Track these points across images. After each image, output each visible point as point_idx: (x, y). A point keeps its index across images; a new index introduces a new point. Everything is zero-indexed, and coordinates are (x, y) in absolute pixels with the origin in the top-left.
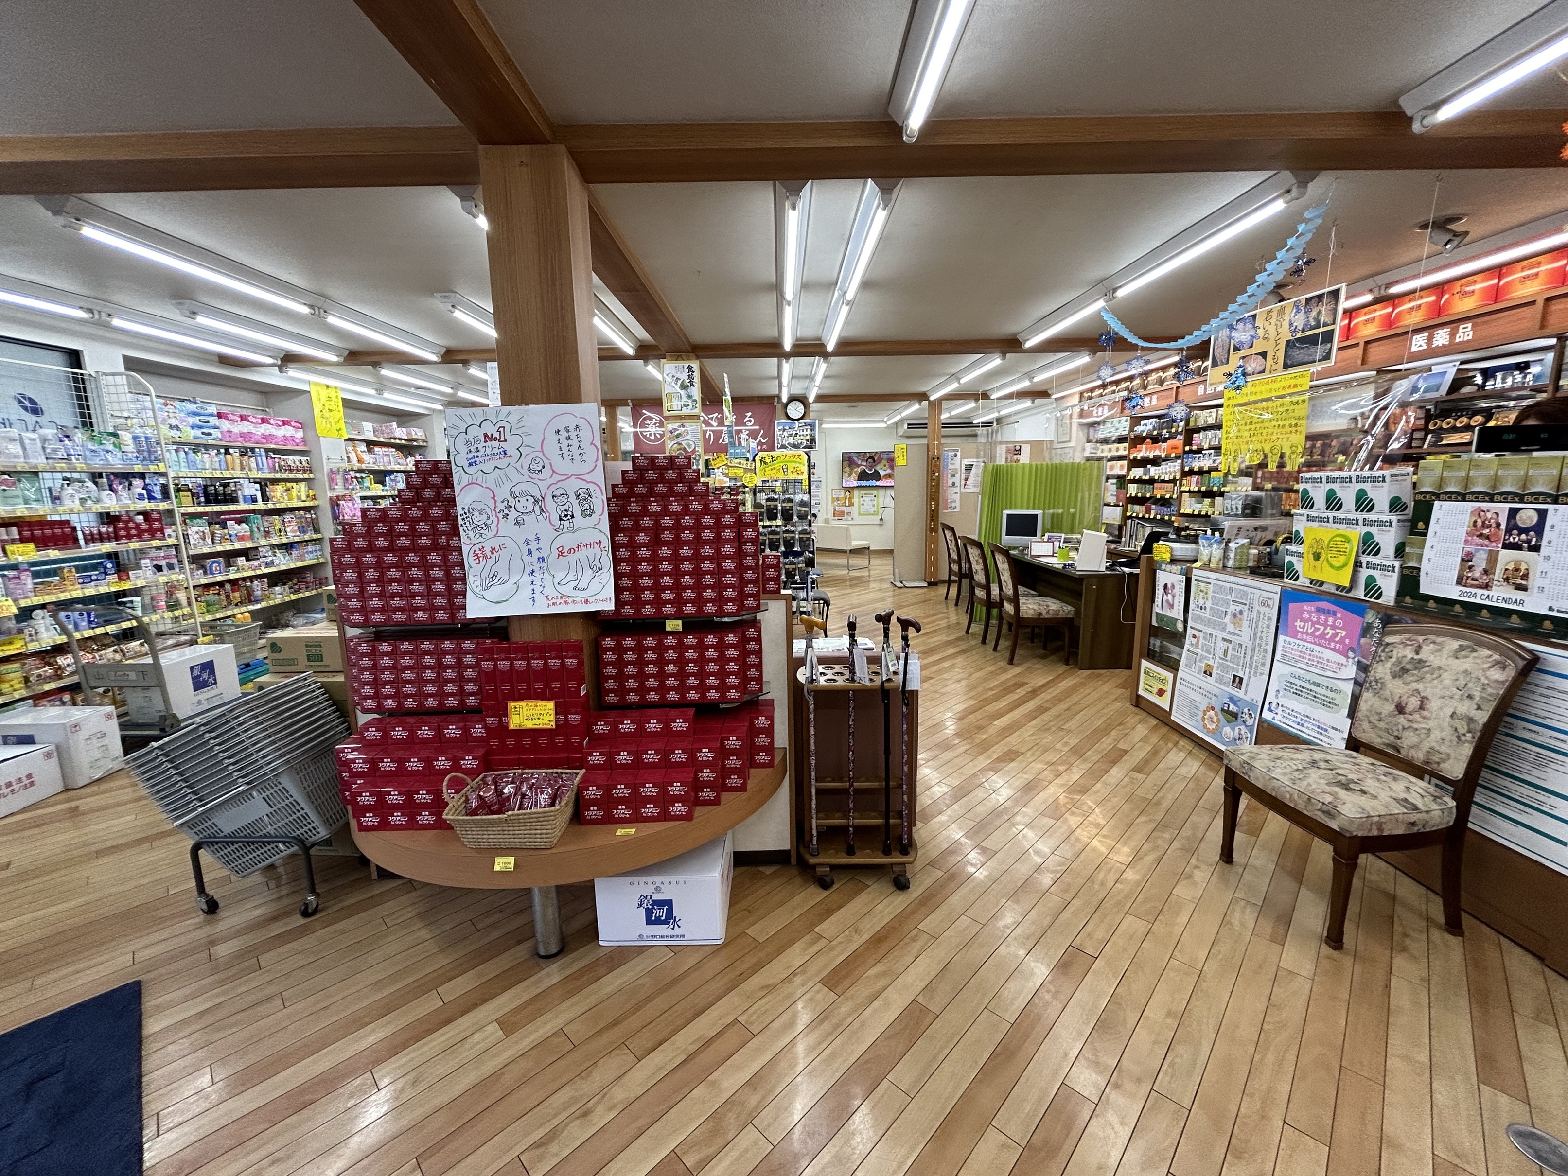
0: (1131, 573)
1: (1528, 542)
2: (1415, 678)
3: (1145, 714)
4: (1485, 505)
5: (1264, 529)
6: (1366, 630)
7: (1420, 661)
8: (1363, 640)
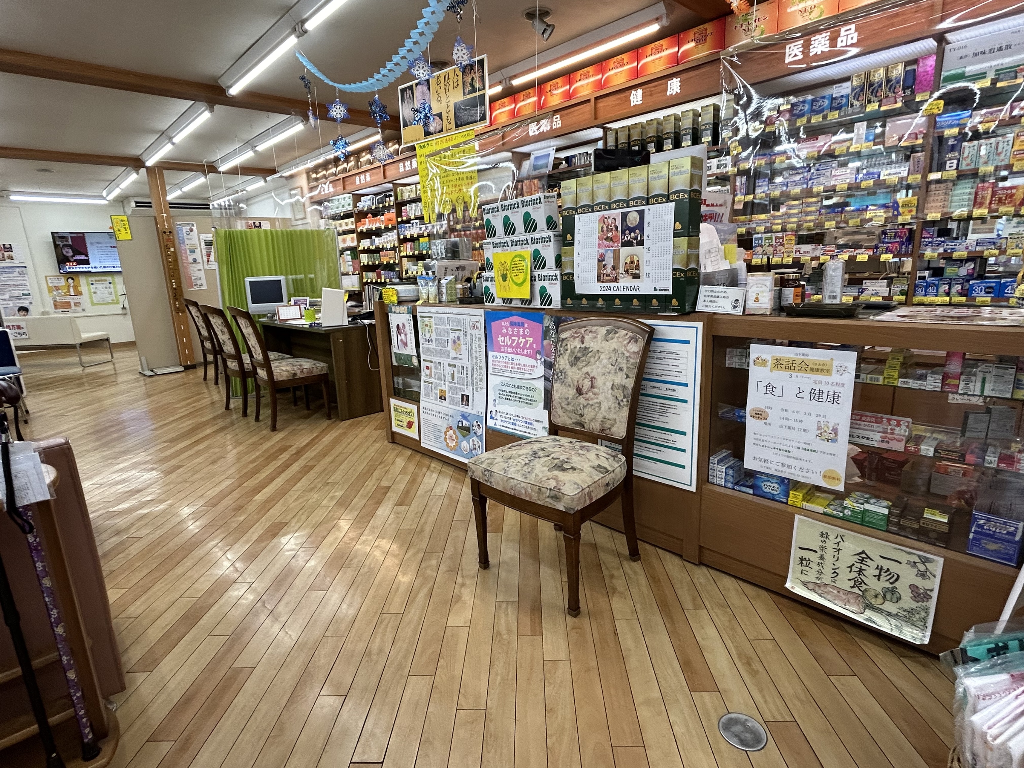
0: (371, 324)
1: (636, 238)
2: (585, 363)
3: (400, 448)
4: (606, 213)
5: (462, 268)
6: (546, 333)
7: (586, 349)
8: (545, 342)
